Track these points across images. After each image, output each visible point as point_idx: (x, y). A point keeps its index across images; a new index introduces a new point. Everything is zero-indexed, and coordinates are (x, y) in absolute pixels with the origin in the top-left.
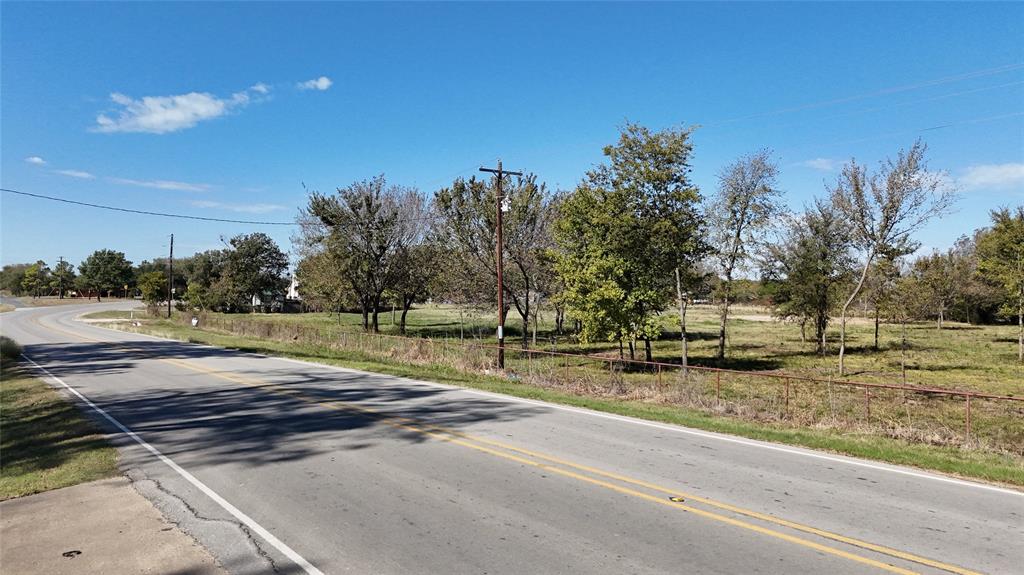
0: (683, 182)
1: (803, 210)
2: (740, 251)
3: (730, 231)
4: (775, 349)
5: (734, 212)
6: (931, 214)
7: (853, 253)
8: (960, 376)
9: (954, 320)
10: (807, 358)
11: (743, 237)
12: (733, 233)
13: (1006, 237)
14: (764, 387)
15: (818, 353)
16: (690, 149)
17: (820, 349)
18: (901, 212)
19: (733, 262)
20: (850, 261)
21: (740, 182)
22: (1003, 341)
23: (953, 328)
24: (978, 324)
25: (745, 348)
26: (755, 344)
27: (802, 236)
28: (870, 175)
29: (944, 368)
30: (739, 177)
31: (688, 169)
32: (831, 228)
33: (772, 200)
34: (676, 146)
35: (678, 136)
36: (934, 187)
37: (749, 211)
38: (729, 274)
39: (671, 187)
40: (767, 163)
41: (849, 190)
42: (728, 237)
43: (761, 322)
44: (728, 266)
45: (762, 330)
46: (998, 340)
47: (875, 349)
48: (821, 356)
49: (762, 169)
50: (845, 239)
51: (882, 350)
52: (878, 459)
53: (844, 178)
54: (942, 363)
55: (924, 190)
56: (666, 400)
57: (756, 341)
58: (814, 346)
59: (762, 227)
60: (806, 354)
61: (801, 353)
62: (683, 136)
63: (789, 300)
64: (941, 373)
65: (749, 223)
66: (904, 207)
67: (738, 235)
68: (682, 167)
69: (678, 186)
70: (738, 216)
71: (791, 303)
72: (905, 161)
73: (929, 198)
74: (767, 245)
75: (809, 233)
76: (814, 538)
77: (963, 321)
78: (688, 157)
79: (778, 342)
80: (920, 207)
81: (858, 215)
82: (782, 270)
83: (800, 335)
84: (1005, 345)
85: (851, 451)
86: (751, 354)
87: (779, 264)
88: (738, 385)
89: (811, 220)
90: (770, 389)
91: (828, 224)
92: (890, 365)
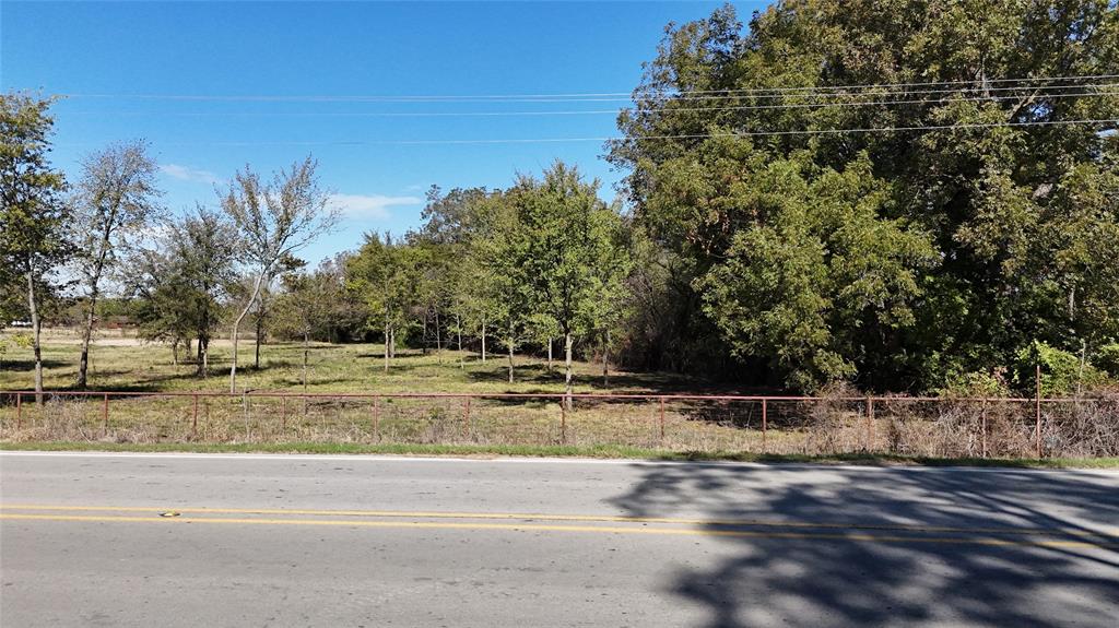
0: (38, 164)
1: (182, 214)
2: (108, 257)
3: (95, 232)
4: (145, 373)
5: (102, 210)
6: (320, 230)
7: (238, 267)
8: (341, 388)
9: (316, 340)
10: (187, 381)
11: (113, 240)
12: (101, 235)
13: (376, 258)
14: (151, 413)
15: (198, 375)
16: (52, 124)
17: (200, 370)
18: (294, 226)
19: (100, 269)
20: (234, 275)
21: (109, 173)
22: (364, 356)
23: (318, 348)
24: (338, 343)
25: (106, 374)
26: (118, 370)
27: (182, 245)
28: (263, 184)
29: (324, 382)
30: (109, 168)
31: (48, 147)
32: (214, 237)
33: (150, 200)
34: (30, 115)
35: (35, 104)
36: (323, 204)
37: (121, 210)
38: (95, 283)
39: (22, 168)
40: (144, 156)
41: (241, 197)
42: (93, 238)
43: (112, 347)
44: (93, 274)
45: (119, 355)
46: (361, 356)
47: (256, 369)
48: (202, 378)
49: (136, 160)
50: (228, 251)
51: (262, 370)
52: (339, 452)
53: (238, 184)
54: (322, 378)
55: (315, 206)
56: (30, 438)
57: (118, 366)
58: (194, 369)
59: (138, 230)
60: (184, 377)
61: (178, 377)
62: (42, 104)
63: (159, 317)
64: (325, 386)
65: (120, 224)
66: (296, 222)
67: (107, 238)
68: (39, 143)
69: (31, 168)
70: (107, 214)
71: (161, 321)
72: (298, 174)
73: (319, 215)
74: (145, 252)
75: (189, 243)
76: (338, 518)
77: (325, 340)
78: (46, 133)
79: (145, 367)
80: (311, 223)
81: (252, 225)
82: (150, 283)
83: (171, 358)
84: (367, 360)
85: (311, 450)
86: (118, 380)
87: (147, 276)
88: (118, 413)
89: (191, 226)
90: (159, 414)
91: (210, 234)
92: (276, 382)
